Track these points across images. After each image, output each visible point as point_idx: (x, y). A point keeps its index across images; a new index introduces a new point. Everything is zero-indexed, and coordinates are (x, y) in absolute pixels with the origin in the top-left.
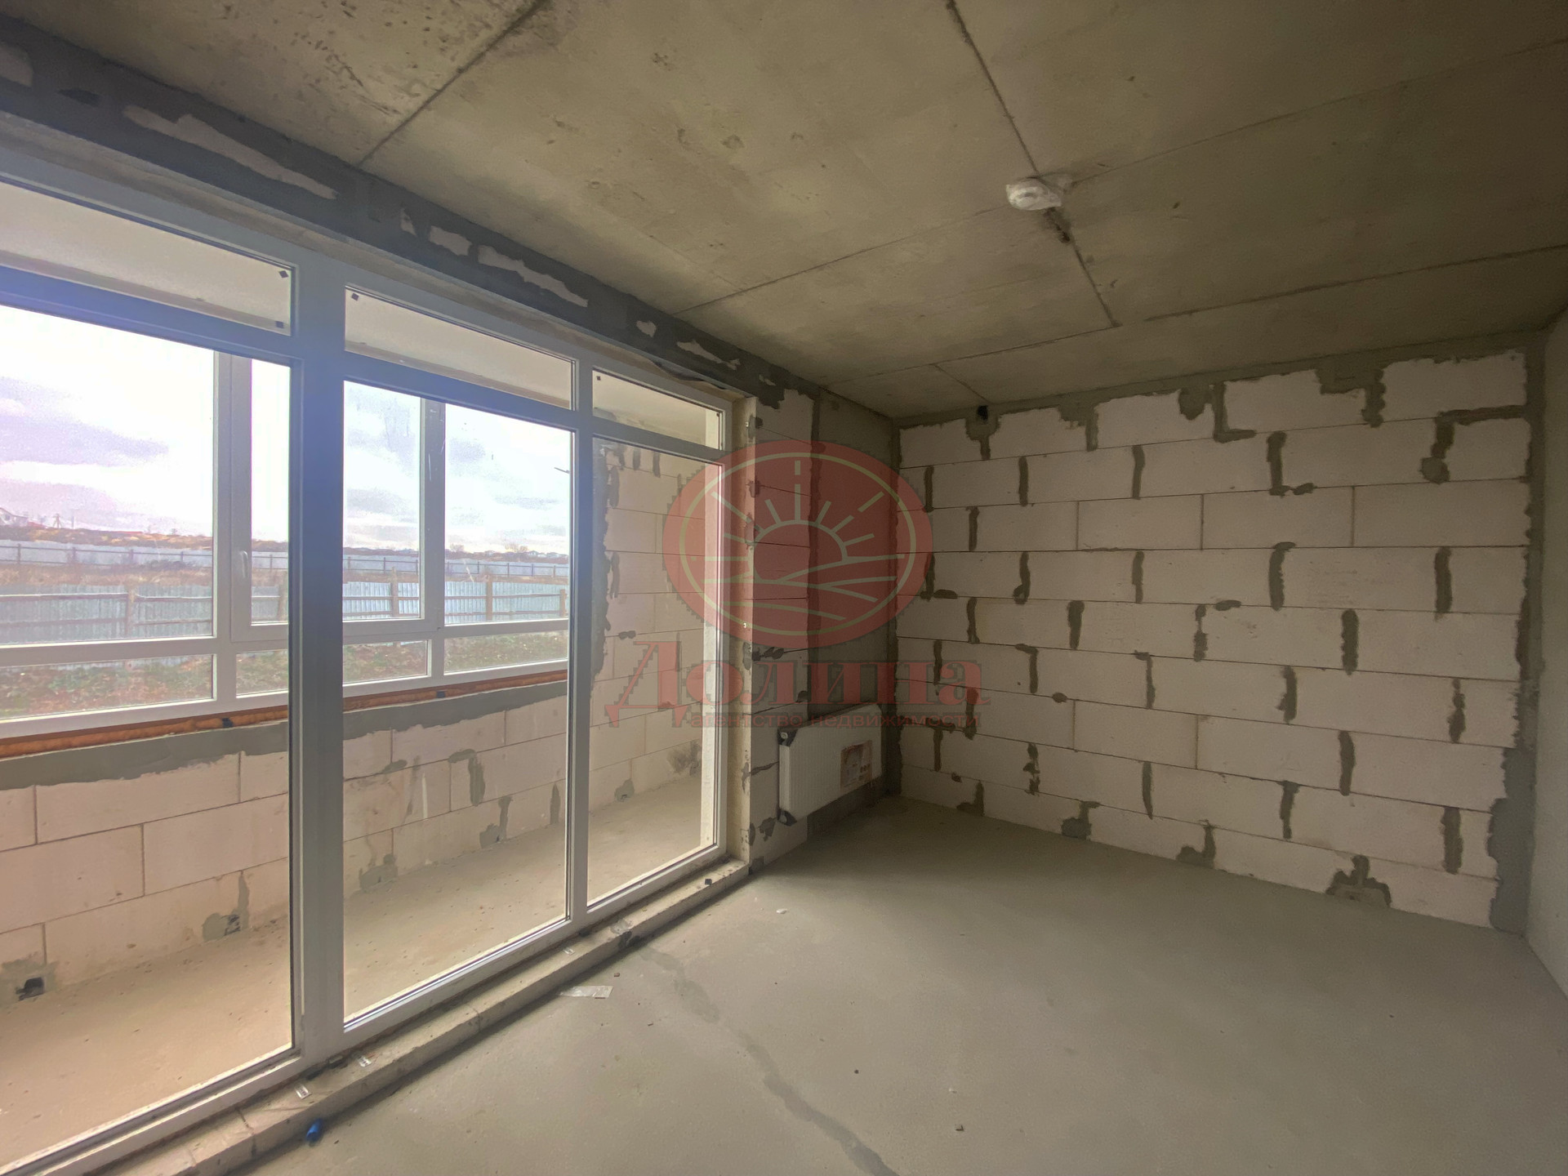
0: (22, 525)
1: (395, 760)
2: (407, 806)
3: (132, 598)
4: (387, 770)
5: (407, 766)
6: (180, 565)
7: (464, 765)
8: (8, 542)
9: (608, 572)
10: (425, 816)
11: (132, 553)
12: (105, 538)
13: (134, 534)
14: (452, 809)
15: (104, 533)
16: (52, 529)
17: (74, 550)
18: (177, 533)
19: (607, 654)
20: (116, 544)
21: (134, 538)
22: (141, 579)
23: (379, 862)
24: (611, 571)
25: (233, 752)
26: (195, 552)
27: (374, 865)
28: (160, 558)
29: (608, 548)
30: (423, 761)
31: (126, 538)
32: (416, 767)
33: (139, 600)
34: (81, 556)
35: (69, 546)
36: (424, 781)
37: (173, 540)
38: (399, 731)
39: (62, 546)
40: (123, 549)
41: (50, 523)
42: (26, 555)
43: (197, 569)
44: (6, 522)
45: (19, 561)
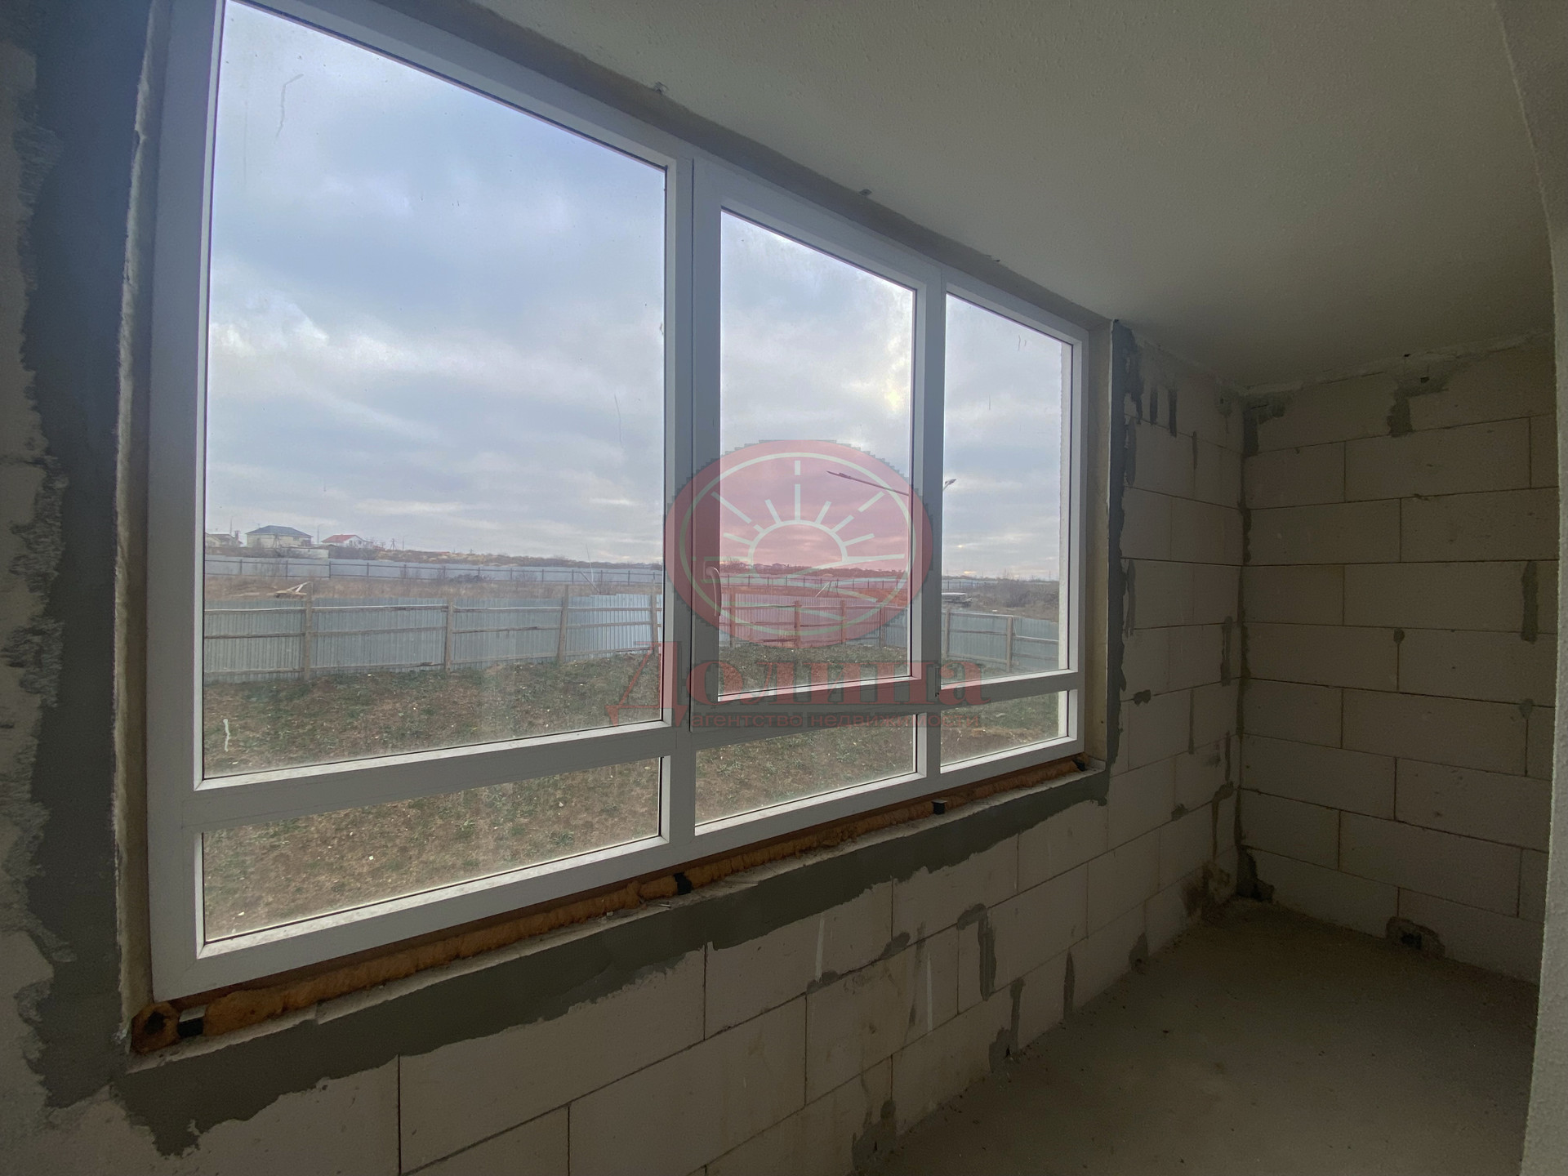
0: (370, 547)
1: (896, 934)
2: (909, 1010)
3: (451, 609)
4: (887, 954)
5: (909, 944)
6: (478, 578)
7: (973, 929)
8: (360, 561)
9: (1124, 594)
10: (930, 1028)
11: (444, 569)
12: (425, 557)
13: (445, 553)
14: (961, 1010)
15: (426, 553)
16: (390, 551)
17: (405, 567)
18: (473, 553)
19: (1122, 730)
20: (433, 562)
21: (445, 557)
22: (452, 590)
23: (876, 1118)
24: (1127, 591)
25: (696, 947)
26: (487, 568)
27: (870, 1123)
28: (462, 573)
29: (1124, 555)
30: (926, 933)
31: (439, 557)
32: (920, 942)
33: (457, 611)
34: (411, 572)
35: (402, 564)
36: (929, 963)
37: (470, 558)
38: (901, 880)
39: (397, 564)
40: (438, 566)
41: (388, 547)
42: (374, 572)
43: (491, 581)
44: (359, 546)
45: (368, 576)
